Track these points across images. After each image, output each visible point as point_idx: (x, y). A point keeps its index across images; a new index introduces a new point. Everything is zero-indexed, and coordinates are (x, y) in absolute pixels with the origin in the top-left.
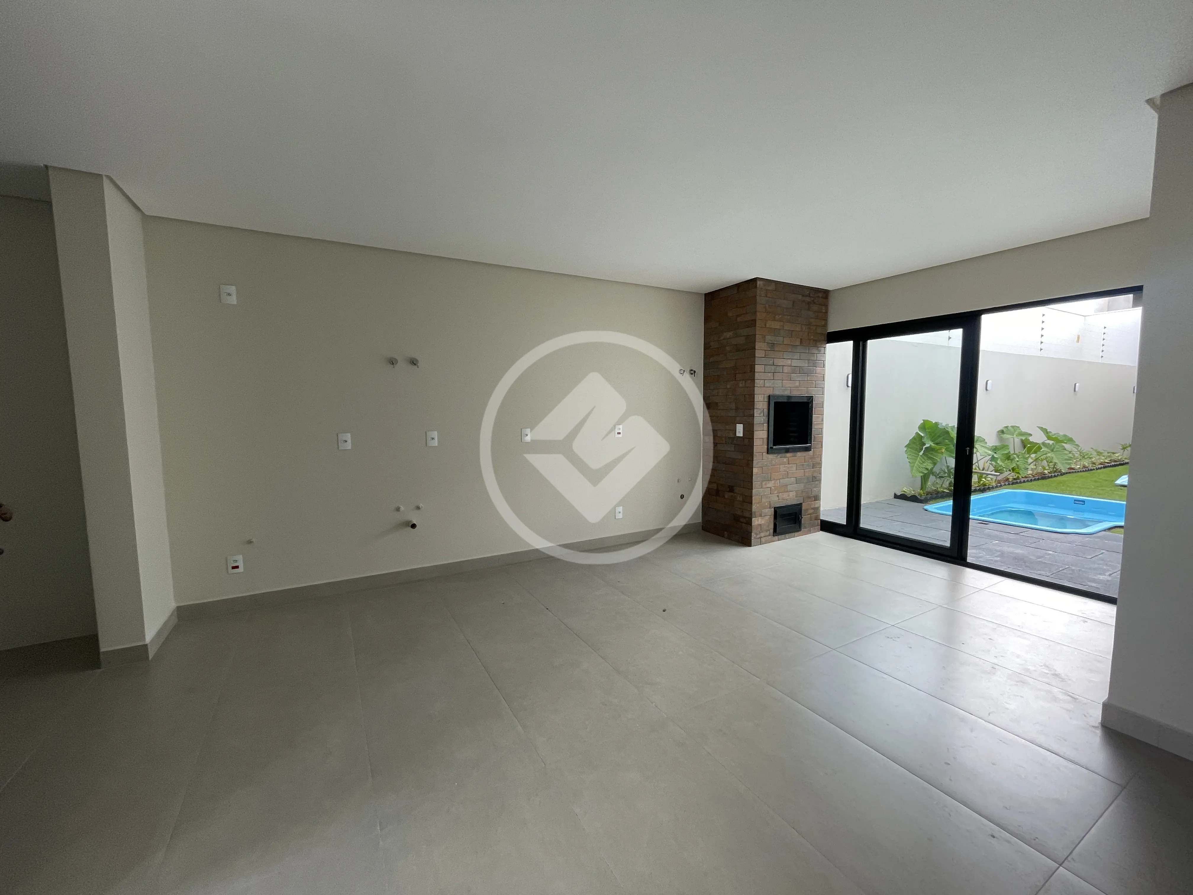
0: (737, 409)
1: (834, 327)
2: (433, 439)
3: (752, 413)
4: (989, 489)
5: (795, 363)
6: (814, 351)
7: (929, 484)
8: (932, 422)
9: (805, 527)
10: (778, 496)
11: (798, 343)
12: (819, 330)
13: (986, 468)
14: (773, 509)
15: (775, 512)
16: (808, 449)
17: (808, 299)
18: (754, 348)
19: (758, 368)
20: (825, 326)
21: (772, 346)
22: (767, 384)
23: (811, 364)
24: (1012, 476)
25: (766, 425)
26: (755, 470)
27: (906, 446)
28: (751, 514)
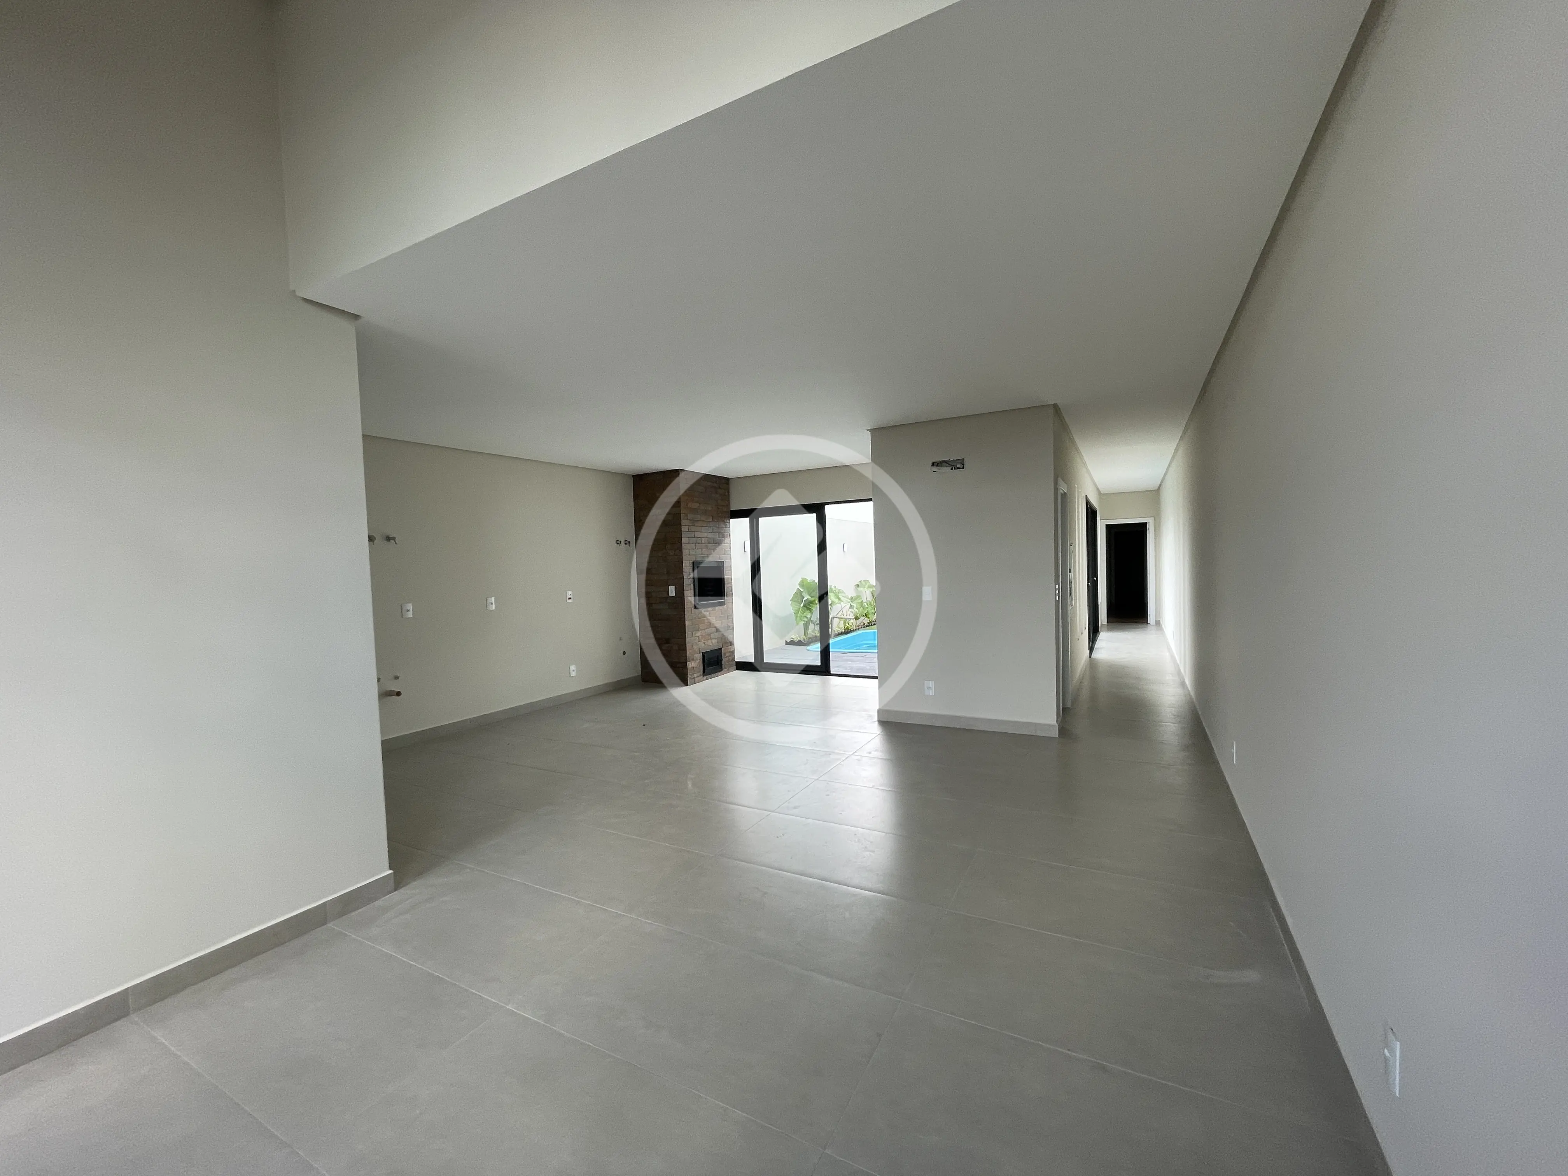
0: (668, 573)
1: (735, 507)
2: (408, 611)
3: (682, 576)
4: (851, 631)
5: (710, 535)
6: (722, 525)
7: (810, 630)
8: (807, 580)
9: (725, 668)
10: (704, 643)
11: (711, 520)
12: (725, 509)
13: (848, 615)
14: (701, 654)
15: (703, 656)
16: (723, 604)
17: (715, 485)
18: (680, 525)
19: (684, 540)
20: (728, 505)
21: (694, 522)
22: (692, 552)
23: (721, 536)
24: (866, 621)
25: (692, 585)
26: (687, 623)
27: (791, 600)
28: (686, 659)
